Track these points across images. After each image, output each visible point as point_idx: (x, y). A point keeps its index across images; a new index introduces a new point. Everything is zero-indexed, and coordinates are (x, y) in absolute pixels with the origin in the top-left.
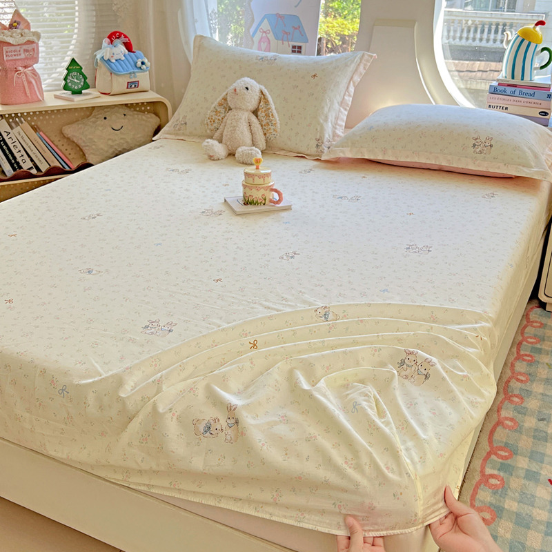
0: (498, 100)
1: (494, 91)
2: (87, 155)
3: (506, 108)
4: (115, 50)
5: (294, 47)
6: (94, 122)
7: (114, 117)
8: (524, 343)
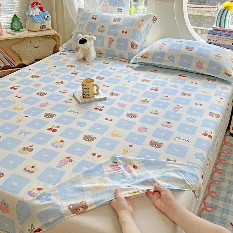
0: (213, 37)
1: (211, 33)
2: (22, 59)
3: (217, 41)
4: (35, 11)
5: (119, 9)
6: (26, 44)
7: (35, 42)
8: (222, 153)
